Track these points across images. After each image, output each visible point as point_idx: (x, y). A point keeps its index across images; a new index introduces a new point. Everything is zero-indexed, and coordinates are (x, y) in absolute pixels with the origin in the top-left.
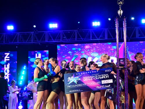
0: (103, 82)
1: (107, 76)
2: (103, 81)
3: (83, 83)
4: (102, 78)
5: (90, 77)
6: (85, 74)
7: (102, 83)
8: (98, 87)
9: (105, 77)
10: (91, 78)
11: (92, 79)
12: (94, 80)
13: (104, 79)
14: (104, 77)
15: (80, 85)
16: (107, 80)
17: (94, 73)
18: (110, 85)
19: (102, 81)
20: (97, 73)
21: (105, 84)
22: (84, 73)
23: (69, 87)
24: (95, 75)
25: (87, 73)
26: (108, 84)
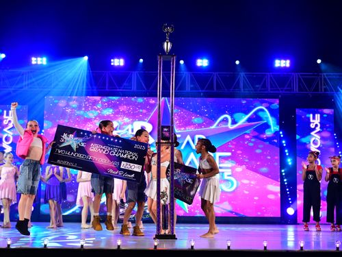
0: (124, 165)
1: (135, 156)
2: (125, 163)
3: (87, 154)
4: (125, 156)
5: (104, 148)
6: (97, 138)
7: (121, 167)
8: (111, 171)
9: (131, 157)
10: (104, 150)
11: (107, 152)
12: (108, 156)
13: (127, 160)
14: (129, 157)
15: (80, 156)
16: (132, 164)
17: (113, 143)
18: (133, 175)
19: (123, 163)
20: (118, 144)
21: (125, 171)
22: (95, 136)
23: (59, 152)
24: (113, 147)
25: (101, 138)
26: (130, 172)
